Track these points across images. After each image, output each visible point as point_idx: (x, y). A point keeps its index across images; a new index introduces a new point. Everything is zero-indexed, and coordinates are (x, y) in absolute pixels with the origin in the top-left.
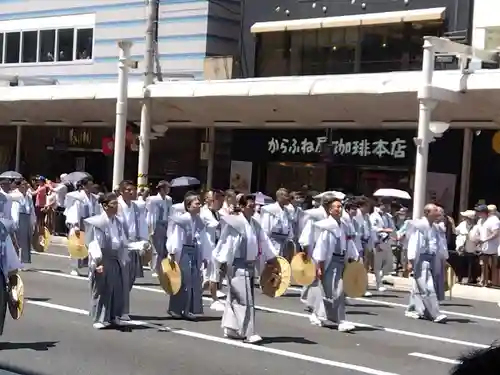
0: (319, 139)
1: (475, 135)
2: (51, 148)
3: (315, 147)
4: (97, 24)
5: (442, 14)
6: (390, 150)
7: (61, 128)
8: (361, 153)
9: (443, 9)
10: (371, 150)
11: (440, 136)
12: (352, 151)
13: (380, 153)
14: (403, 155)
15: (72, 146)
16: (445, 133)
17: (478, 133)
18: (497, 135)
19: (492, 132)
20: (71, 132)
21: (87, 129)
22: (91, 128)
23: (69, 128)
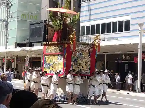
2: (117, 61)
4: (131, 19)
7: (120, 54)
15: (124, 60)
20: (123, 56)
21: (129, 54)
22: (131, 54)
23: (123, 54)
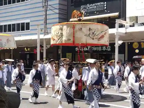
0: (88, 47)
1: (128, 44)
2: (21, 53)
3: (87, 49)
4: (31, 21)
5: (118, 14)
6: (107, 49)
7: (23, 47)
8: (99, 50)
9: (118, 13)
10: (102, 49)
11: (121, 44)
12: (97, 49)
13: (104, 50)
14: (110, 50)
15: (26, 52)
16: (122, 43)
17: (129, 43)
18: (134, 43)
19: (133, 43)
20: (25, 48)
21: (29, 47)
22: (31, 47)
23: (25, 47)
